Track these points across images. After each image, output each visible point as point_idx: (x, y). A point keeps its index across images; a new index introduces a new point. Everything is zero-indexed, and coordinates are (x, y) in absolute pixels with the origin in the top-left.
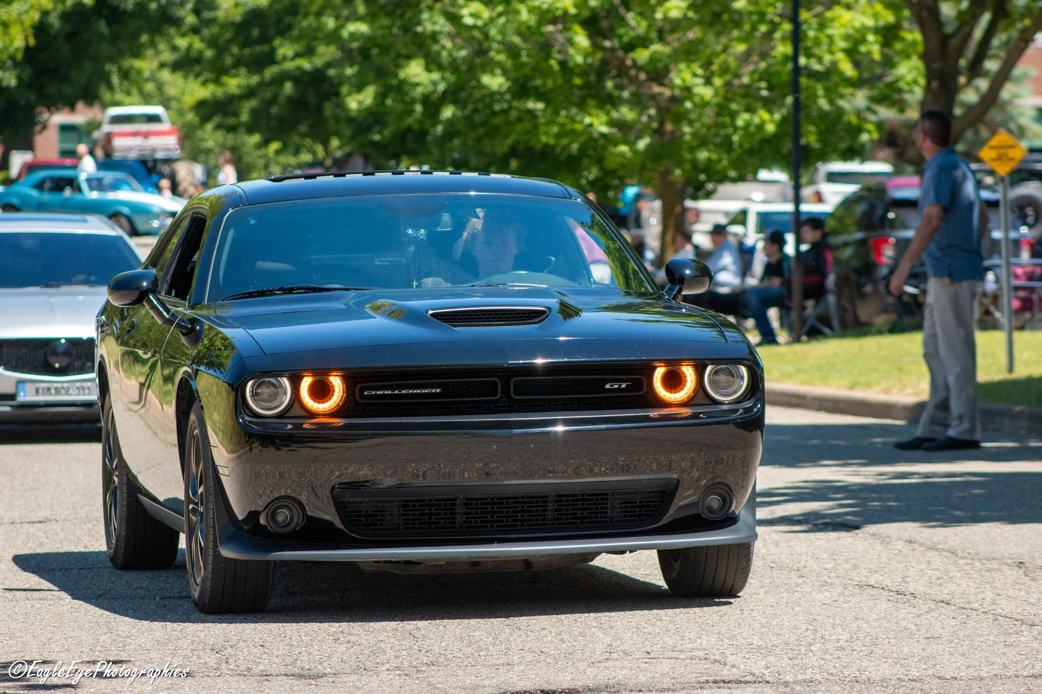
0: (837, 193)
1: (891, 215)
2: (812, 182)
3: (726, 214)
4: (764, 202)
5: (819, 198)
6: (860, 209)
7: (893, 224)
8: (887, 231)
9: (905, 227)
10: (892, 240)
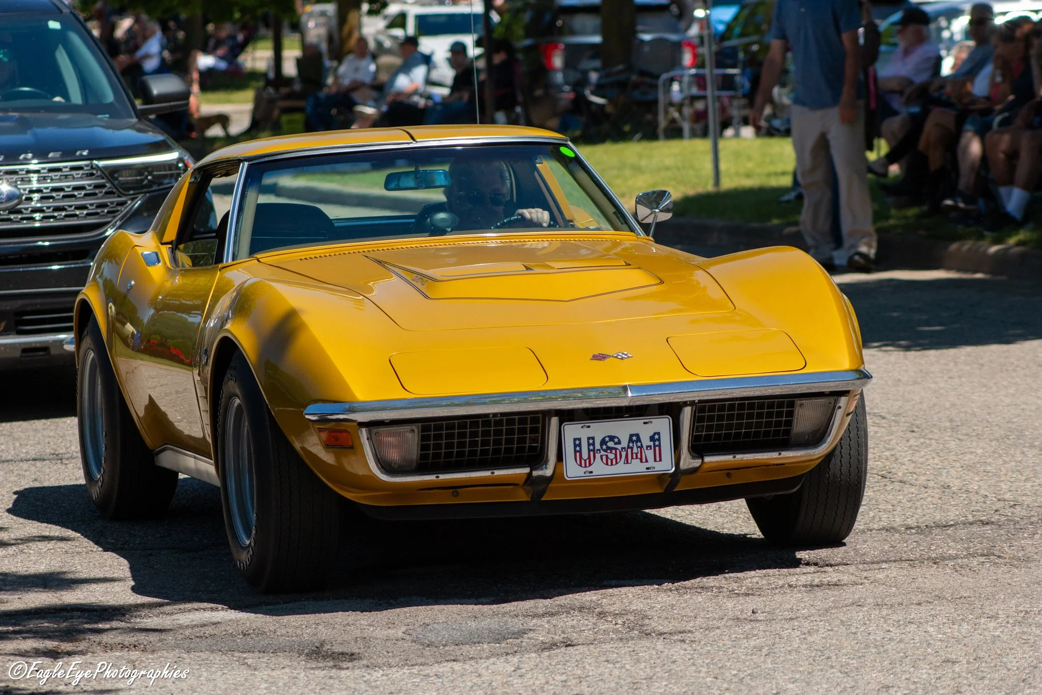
4: (420, 4)
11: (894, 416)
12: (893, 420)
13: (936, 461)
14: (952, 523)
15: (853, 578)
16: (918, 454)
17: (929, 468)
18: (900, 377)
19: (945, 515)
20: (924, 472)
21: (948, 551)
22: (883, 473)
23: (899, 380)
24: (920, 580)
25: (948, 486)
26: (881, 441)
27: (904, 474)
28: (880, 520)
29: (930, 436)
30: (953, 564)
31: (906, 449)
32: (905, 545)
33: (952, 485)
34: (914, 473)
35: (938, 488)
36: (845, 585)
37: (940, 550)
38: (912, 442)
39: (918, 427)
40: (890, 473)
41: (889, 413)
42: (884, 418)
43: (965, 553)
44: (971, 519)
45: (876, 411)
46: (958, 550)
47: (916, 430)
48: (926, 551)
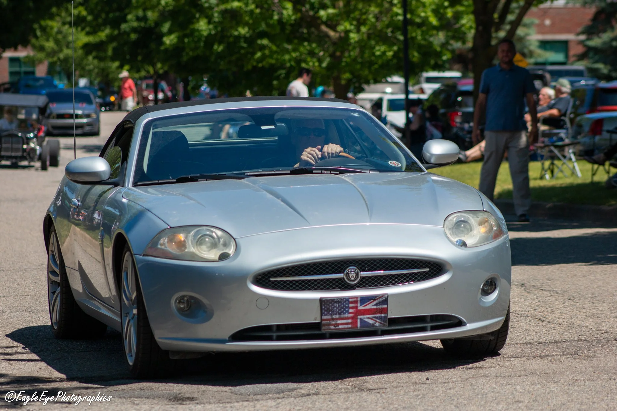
0: (430, 88)
1: (459, 99)
2: (418, 82)
3: (371, 100)
4: (392, 93)
5: (422, 91)
6: (442, 96)
7: (460, 104)
8: (457, 108)
9: (467, 106)
10: (460, 113)
11: (563, 292)
12: (561, 294)
13: (574, 312)
14: (565, 340)
15: (492, 365)
16: (566, 309)
17: (568, 315)
18: (577, 274)
19: (563, 337)
20: (564, 317)
21: (552, 353)
22: (541, 318)
23: (576, 275)
24: (528, 365)
25: (573, 324)
26: (550, 303)
27: (552, 318)
28: (526, 339)
29: (577, 301)
30: (551, 358)
31: (561, 307)
32: (530, 350)
33: (575, 323)
34: (558, 318)
35: (567, 325)
36: (485, 368)
37: (548, 352)
38: (566, 304)
39: (573, 297)
40: (544, 318)
41: (561, 291)
42: (557, 293)
43: (561, 354)
44: (576, 338)
45: (555, 290)
46: (558, 352)
47: (571, 298)
48: (540, 352)
